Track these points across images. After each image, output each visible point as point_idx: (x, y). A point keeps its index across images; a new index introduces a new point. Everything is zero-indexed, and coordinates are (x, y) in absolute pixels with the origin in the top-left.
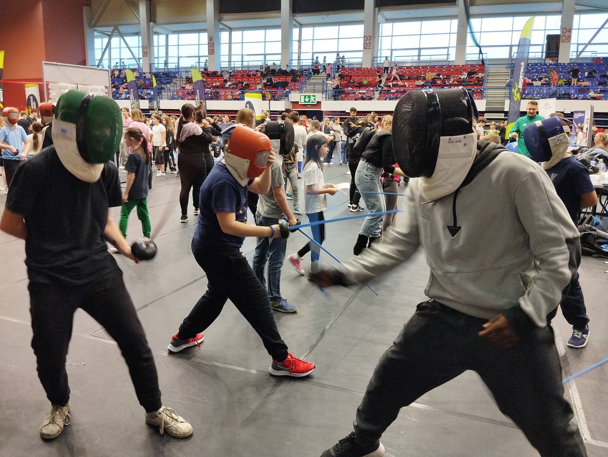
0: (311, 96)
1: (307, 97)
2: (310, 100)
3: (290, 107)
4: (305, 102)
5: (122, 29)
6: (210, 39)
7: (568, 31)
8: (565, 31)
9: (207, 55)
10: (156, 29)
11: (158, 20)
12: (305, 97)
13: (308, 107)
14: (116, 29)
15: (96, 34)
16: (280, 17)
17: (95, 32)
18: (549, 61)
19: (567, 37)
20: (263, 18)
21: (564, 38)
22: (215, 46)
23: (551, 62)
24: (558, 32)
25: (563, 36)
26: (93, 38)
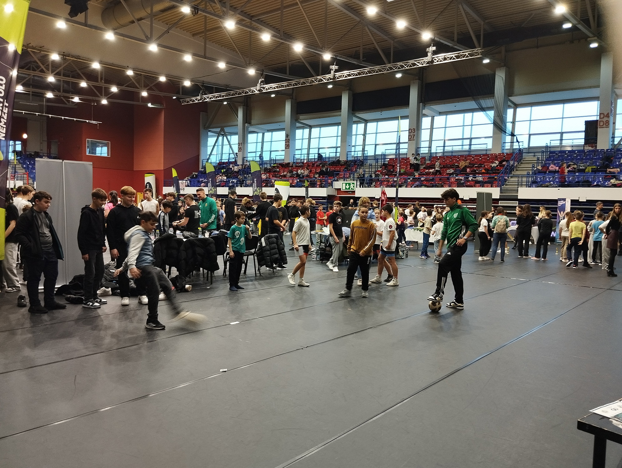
0: (351, 184)
1: (348, 184)
2: (350, 187)
3: (335, 193)
4: (346, 188)
5: (226, 130)
6: (287, 136)
7: (606, 116)
8: (602, 116)
9: (284, 149)
10: (251, 129)
11: (253, 122)
12: (346, 184)
13: (349, 193)
14: (222, 130)
15: (210, 133)
16: (340, 115)
17: (209, 133)
18: (588, 148)
19: (605, 123)
20: (329, 117)
21: (602, 124)
22: (290, 141)
23: (590, 148)
24: (594, 118)
25: (600, 121)
26: (207, 137)
